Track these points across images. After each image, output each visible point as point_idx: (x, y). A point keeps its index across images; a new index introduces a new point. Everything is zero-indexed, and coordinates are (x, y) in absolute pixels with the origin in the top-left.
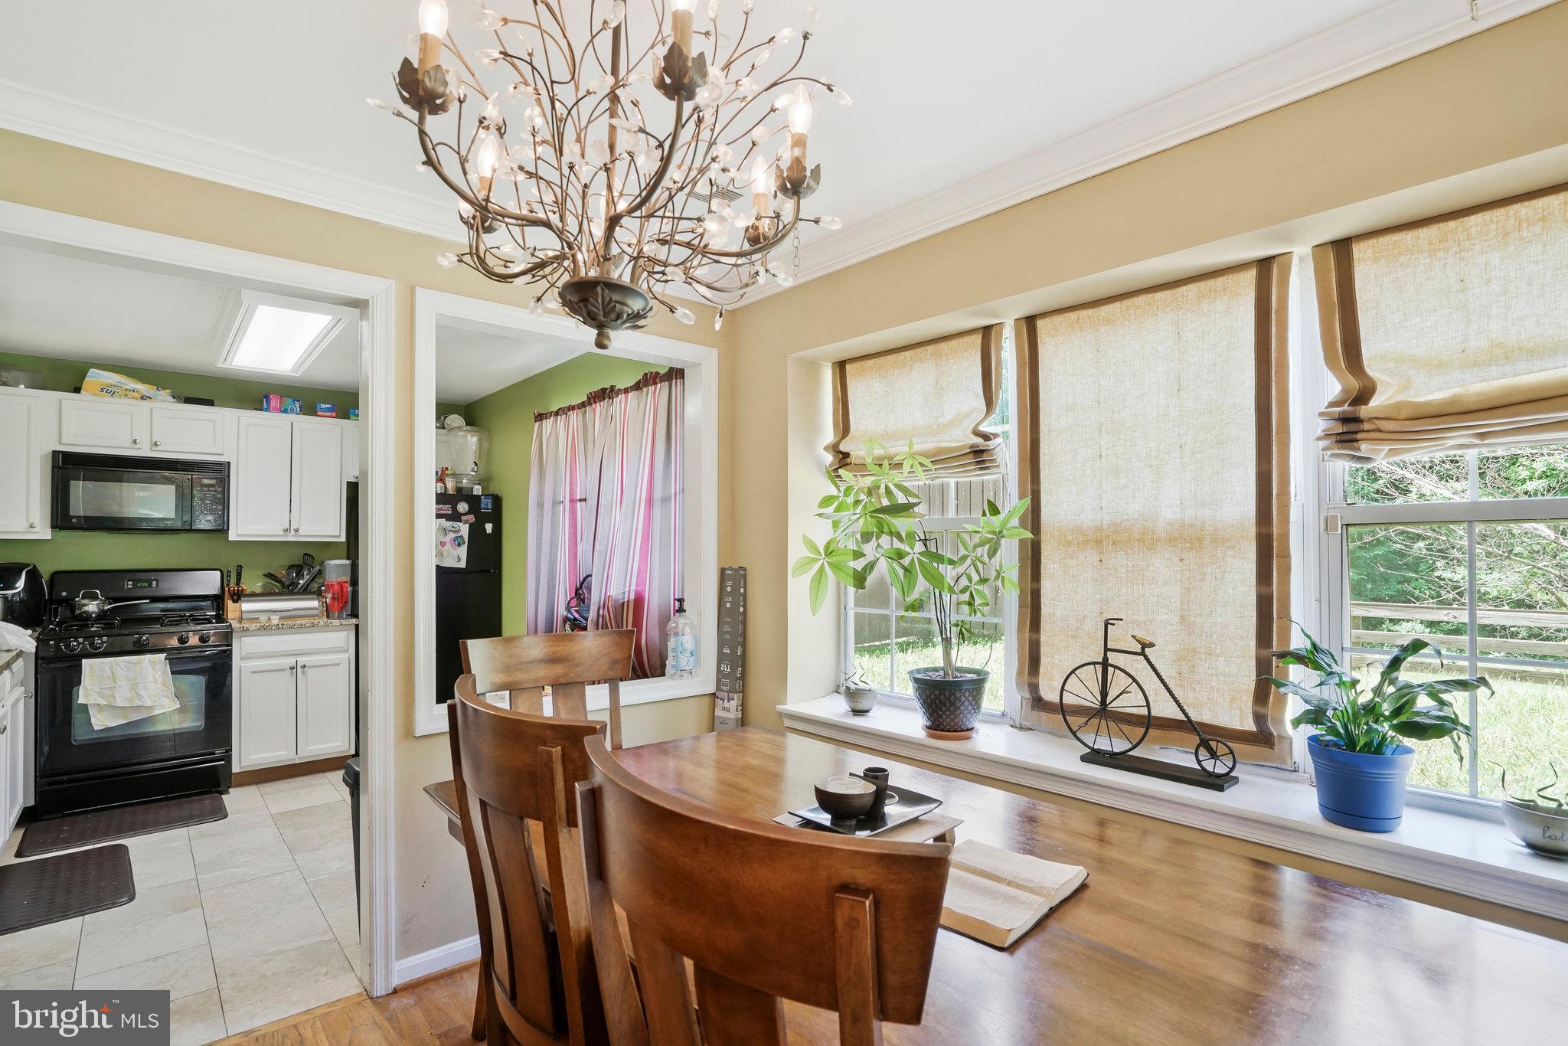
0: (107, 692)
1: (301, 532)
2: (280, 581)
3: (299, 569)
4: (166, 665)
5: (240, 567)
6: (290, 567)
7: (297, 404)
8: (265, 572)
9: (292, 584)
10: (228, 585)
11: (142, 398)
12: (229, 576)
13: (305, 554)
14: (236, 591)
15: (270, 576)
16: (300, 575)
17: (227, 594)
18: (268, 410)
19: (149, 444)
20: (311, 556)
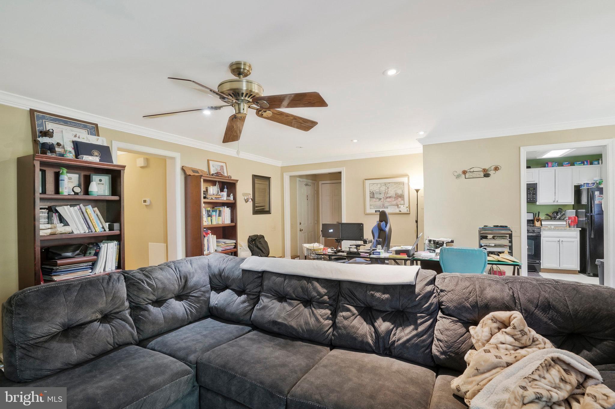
1: (559, 202)
2: (550, 216)
3: (557, 213)
5: (539, 212)
6: (554, 212)
7: (557, 164)
8: (546, 213)
9: (555, 217)
10: (535, 217)
12: (536, 215)
13: (559, 208)
14: (538, 219)
15: (547, 215)
16: (557, 215)
17: (535, 220)
18: (548, 167)
20: (561, 209)
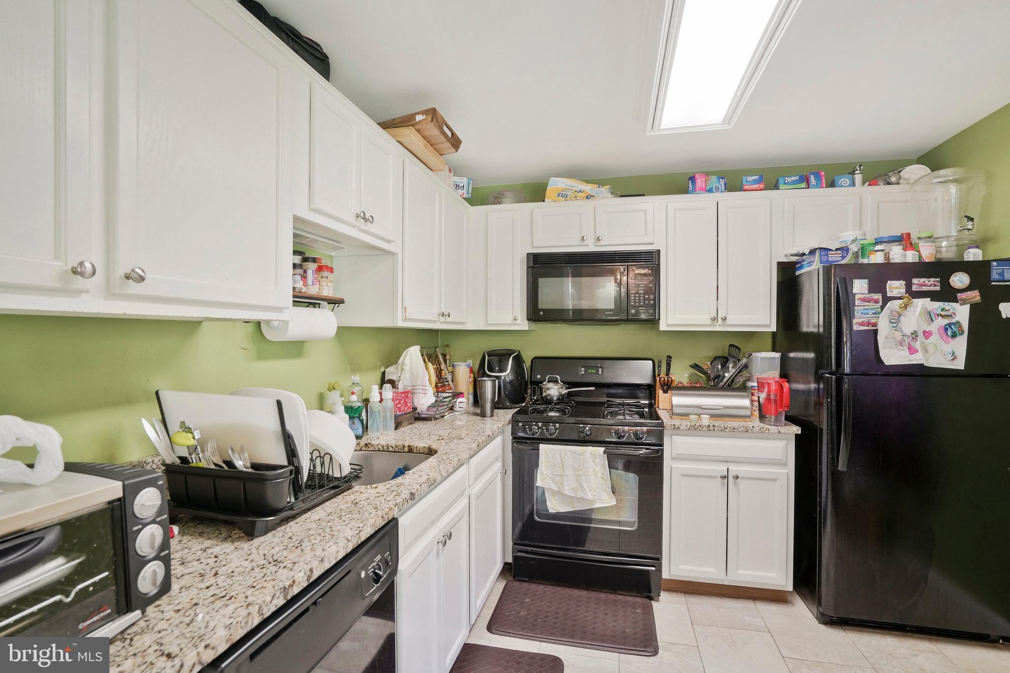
0: (557, 478)
1: (728, 322)
2: (705, 373)
3: (724, 361)
4: (604, 459)
5: (669, 357)
6: (716, 358)
7: (722, 182)
8: (692, 363)
9: (718, 377)
10: (659, 375)
11: (587, 198)
12: (660, 366)
13: (731, 345)
14: (666, 382)
15: (695, 366)
16: (724, 366)
17: (658, 383)
18: (694, 190)
19: (593, 241)
20: (737, 347)
